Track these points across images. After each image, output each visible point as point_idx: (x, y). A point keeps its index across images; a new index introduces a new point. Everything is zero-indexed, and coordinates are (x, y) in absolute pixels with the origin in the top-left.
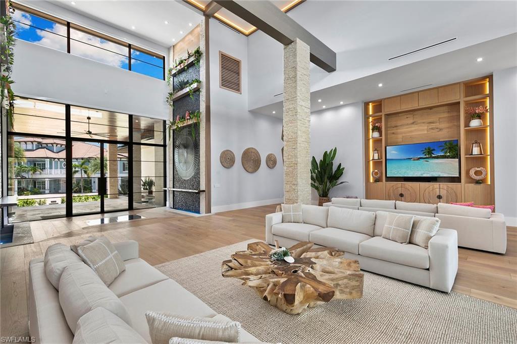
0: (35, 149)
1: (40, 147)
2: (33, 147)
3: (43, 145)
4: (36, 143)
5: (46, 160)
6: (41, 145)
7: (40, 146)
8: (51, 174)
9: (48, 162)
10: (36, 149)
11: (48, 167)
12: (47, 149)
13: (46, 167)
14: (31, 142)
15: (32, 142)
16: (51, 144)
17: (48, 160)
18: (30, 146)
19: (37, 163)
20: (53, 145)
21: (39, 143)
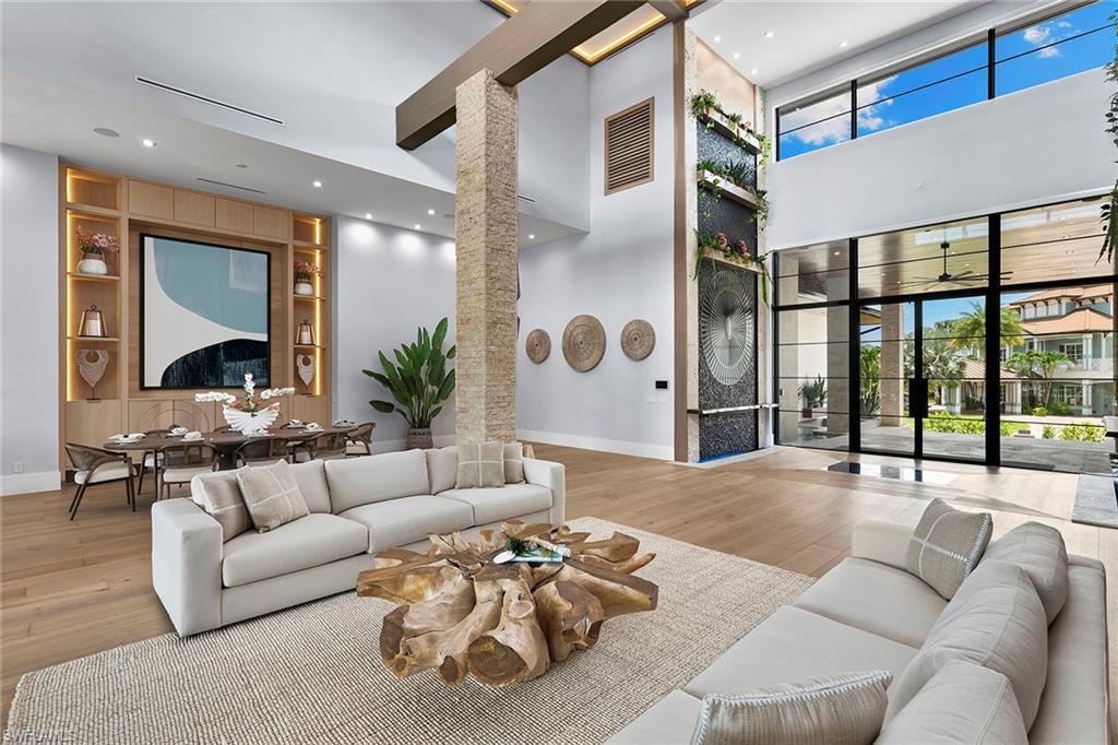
0: (1064, 313)
1: (1078, 307)
2: (1060, 309)
3: (1084, 303)
4: (1068, 300)
5: (1084, 336)
6: (1080, 304)
7: (1077, 305)
8: (1095, 369)
9: (1090, 342)
10: (1068, 314)
11: (1090, 353)
12: (1091, 310)
13: (1084, 353)
14: (1056, 298)
15: (1058, 299)
16: (1103, 297)
17: (1091, 336)
18: (1054, 309)
19: (1065, 345)
20: (1107, 300)
21: (1075, 299)
